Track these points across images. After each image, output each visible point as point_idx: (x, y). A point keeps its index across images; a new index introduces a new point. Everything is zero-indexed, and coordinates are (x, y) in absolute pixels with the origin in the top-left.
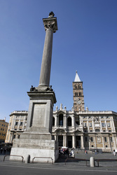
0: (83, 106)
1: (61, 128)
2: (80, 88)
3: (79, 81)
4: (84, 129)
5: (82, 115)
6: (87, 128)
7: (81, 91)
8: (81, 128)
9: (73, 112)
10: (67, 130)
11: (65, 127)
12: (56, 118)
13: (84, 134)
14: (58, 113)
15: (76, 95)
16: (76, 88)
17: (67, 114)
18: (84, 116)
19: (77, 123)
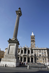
2: (34, 38)
3: (33, 35)
5: (34, 49)
6: (36, 55)
7: (34, 39)
9: (30, 48)
10: (28, 55)
12: (23, 50)
13: (35, 57)
14: (24, 48)
15: (32, 41)
16: (32, 38)
17: (28, 49)
18: (35, 50)
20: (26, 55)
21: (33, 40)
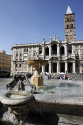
0: (74, 37)
1: (55, 56)
2: (71, 20)
4: (76, 57)
5: (74, 44)
6: (78, 56)
7: (72, 23)
8: (73, 55)
9: (66, 42)
10: (61, 58)
11: (58, 55)
12: (50, 48)
13: (76, 61)
14: (51, 43)
15: (68, 27)
16: (68, 21)
17: (60, 44)
18: (76, 45)
19: (70, 51)
20: (57, 59)
21: (70, 23)
